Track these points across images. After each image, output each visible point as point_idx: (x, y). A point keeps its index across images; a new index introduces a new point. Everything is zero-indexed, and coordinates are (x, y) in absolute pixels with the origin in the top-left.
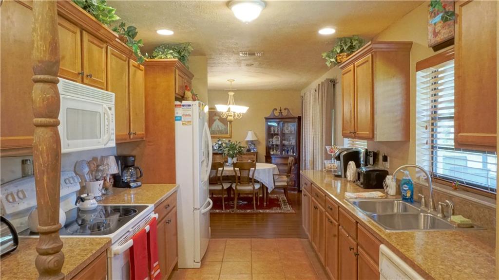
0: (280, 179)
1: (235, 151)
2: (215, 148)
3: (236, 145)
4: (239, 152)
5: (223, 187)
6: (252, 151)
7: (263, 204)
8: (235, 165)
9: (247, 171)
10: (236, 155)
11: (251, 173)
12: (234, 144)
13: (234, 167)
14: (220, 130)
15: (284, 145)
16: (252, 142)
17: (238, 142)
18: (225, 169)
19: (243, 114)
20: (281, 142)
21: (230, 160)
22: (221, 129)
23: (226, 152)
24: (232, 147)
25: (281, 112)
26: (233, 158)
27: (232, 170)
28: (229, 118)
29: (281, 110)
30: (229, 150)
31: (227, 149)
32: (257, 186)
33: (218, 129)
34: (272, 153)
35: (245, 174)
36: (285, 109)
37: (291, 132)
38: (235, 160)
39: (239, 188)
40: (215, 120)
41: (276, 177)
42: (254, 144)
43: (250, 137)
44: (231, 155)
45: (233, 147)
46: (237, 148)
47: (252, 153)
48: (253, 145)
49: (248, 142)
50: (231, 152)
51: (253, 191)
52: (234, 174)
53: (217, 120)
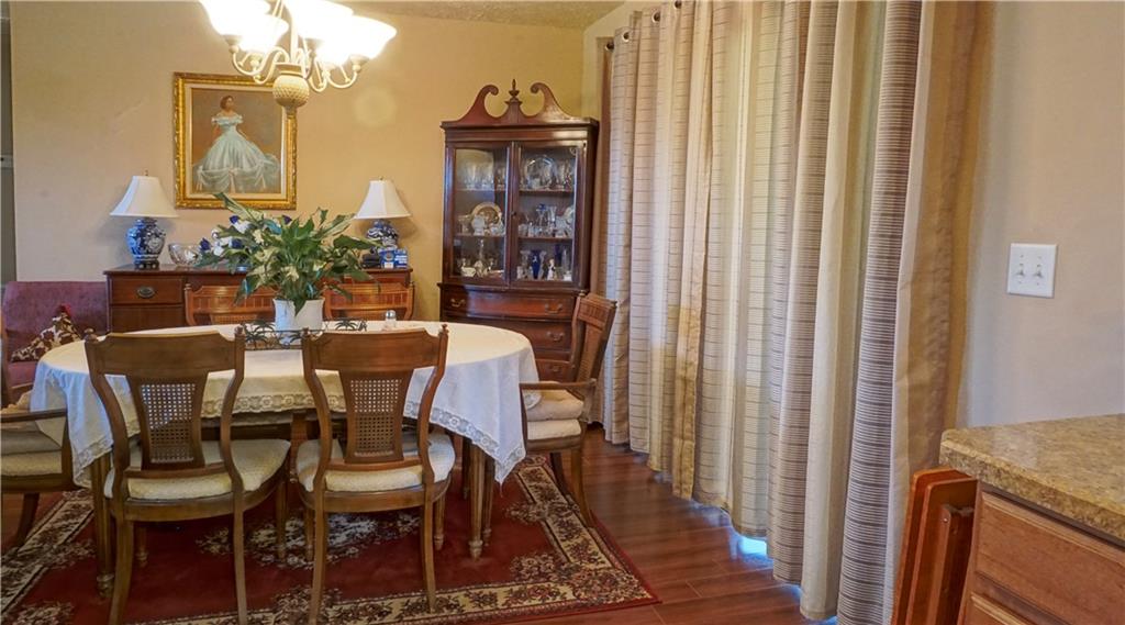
0: (550, 407)
1: (316, 268)
2: (218, 251)
3: (322, 233)
4: (338, 270)
5: (237, 482)
6: (388, 265)
7: (467, 548)
8: (315, 350)
9: (391, 386)
10: (318, 286)
11: (414, 394)
12: (310, 225)
13: (310, 366)
14: (244, 175)
15: (521, 242)
16: (388, 227)
17: (331, 217)
18: (247, 374)
19: (363, 62)
20: (512, 229)
21: (285, 317)
22: (247, 168)
23: (260, 270)
24: (300, 243)
25: (514, 103)
26: (299, 302)
27: (292, 381)
28: (285, 83)
29: (514, 93)
30: (280, 260)
31: (268, 253)
32: (443, 463)
33: (236, 171)
34: (468, 272)
35: (376, 400)
36: (535, 89)
37: (554, 185)
38: (312, 317)
39: (339, 482)
40: (220, 131)
41: (534, 397)
42: (395, 236)
43: (378, 203)
44: (292, 284)
45: (302, 243)
46: (328, 243)
47: (388, 272)
48: (388, 241)
49: (368, 225)
50: (292, 272)
51: (424, 496)
52: (308, 401)
53: (232, 131)
